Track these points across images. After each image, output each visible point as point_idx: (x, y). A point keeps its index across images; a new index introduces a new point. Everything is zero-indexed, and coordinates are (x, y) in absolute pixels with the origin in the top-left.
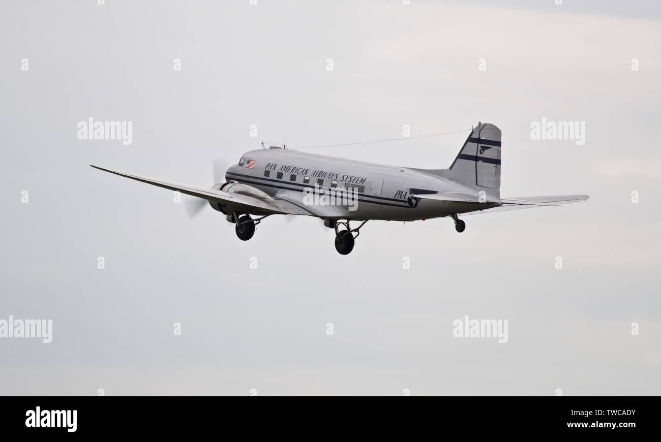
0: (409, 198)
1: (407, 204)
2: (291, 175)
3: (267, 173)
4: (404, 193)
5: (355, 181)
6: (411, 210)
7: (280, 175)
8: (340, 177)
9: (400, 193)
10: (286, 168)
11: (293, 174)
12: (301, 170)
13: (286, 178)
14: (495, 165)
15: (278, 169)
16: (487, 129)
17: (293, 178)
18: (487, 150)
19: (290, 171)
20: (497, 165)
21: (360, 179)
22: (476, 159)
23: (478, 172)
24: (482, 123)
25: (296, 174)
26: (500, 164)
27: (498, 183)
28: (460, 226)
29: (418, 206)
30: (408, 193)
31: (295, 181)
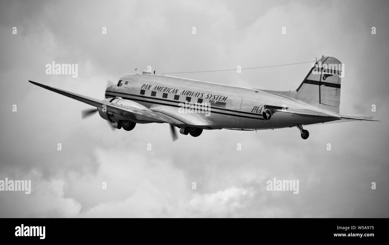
0: (264, 113)
1: (262, 117)
2: (164, 94)
3: (143, 92)
4: (260, 108)
5: (218, 99)
6: (265, 121)
7: (154, 93)
8: (205, 96)
9: (256, 108)
10: (159, 88)
11: (165, 92)
12: (172, 90)
13: (159, 95)
14: (336, 88)
15: (152, 89)
16: (329, 60)
17: (165, 95)
18: (329, 77)
19: (162, 90)
20: (338, 88)
21: (222, 97)
22: (320, 83)
23: (321, 93)
24: (324, 56)
25: (167, 93)
26: (340, 88)
27: (338, 103)
28: (305, 135)
29: (271, 118)
30: (263, 108)
31: (167, 98)
